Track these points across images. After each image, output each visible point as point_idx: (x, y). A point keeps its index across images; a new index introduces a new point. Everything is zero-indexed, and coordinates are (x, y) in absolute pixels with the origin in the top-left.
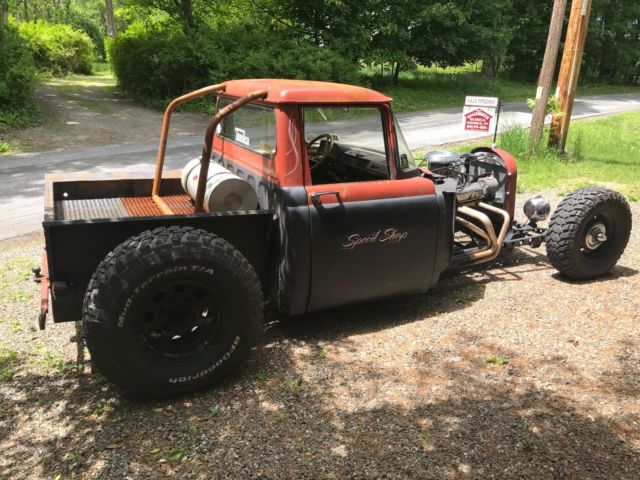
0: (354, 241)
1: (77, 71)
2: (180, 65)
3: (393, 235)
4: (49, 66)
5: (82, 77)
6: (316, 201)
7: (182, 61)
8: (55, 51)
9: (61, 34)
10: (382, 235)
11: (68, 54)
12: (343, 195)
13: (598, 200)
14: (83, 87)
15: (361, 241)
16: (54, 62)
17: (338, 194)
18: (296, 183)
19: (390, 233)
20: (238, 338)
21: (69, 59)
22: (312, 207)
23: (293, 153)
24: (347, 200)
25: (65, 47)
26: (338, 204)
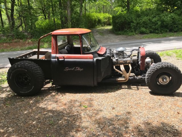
0: (67, 69)
1: (108, 25)
2: (123, 22)
3: (79, 69)
4: (101, 24)
5: (109, 26)
6: (58, 58)
7: (123, 21)
8: (103, 20)
9: (105, 16)
10: (75, 69)
11: (106, 21)
12: (65, 57)
13: (161, 67)
14: (108, 29)
15: (69, 69)
16: (102, 23)
17: (64, 57)
18: (54, 53)
19: (78, 68)
20: (33, 86)
21: (106, 22)
22: (56, 59)
23: (54, 46)
24: (66, 58)
25: (106, 19)
26: (63, 59)
